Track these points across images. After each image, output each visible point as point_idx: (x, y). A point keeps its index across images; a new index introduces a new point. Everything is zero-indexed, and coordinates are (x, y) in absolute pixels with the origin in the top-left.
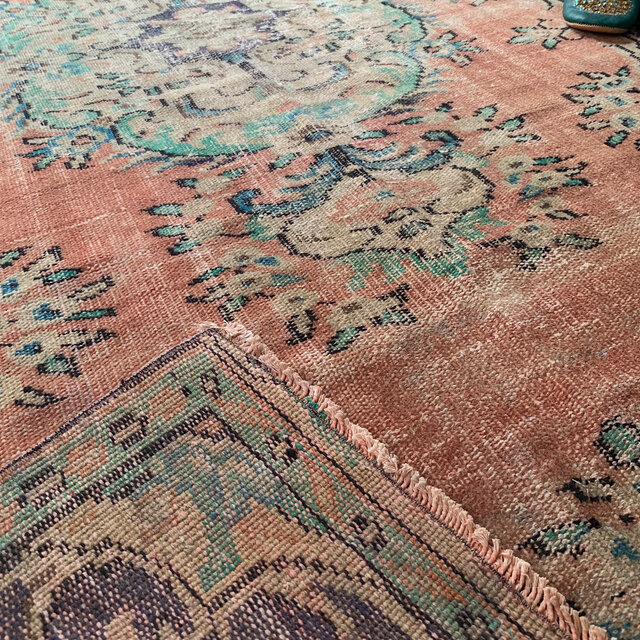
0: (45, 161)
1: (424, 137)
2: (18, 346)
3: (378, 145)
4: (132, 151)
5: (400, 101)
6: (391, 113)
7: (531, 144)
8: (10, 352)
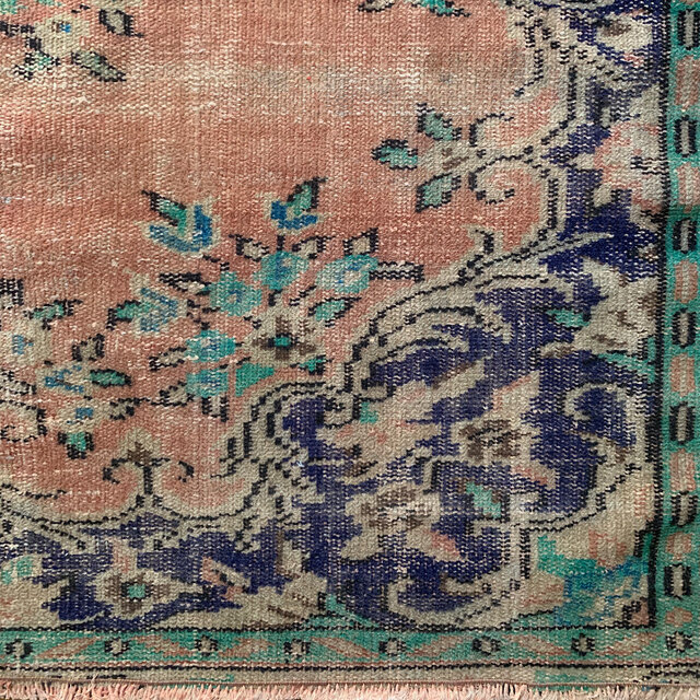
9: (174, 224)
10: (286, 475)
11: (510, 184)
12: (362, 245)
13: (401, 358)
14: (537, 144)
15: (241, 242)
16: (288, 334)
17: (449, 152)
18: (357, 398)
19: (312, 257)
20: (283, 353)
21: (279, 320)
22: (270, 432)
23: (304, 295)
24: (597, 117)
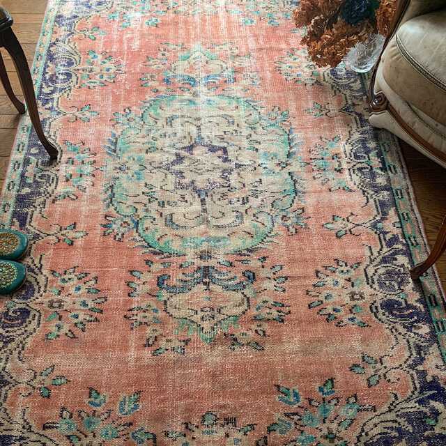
0: (109, 232)
1: (243, 273)
2: (73, 314)
3: (224, 270)
5: (248, 250)
6: (241, 255)
7: (280, 293)
8: (70, 315)
9: (286, 395)
11: (398, 377)
12: (352, 400)
13: (375, 440)
14: (403, 363)
15: (310, 401)
16: (332, 433)
17: (375, 367)
19: (336, 405)
20: (332, 440)
21: (328, 428)
23: (335, 419)
24: (419, 354)
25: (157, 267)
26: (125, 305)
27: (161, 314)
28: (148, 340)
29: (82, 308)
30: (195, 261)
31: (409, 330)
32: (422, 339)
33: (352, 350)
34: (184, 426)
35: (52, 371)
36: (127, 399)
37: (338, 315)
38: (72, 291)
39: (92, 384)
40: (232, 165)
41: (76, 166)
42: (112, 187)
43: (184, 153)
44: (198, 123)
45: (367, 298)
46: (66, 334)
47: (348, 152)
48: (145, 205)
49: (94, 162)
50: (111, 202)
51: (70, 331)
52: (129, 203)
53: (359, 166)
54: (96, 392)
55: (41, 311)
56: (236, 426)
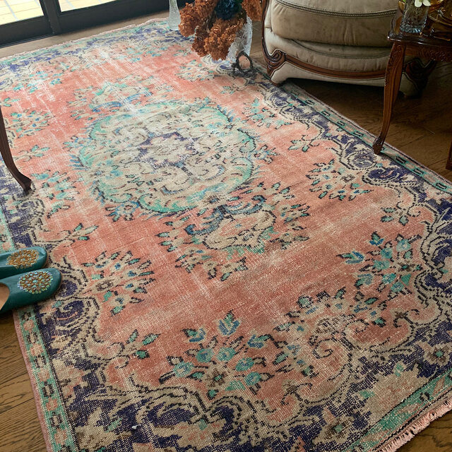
0: (116, 217)
1: (253, 199)
2: (126, 285)
3: (236, 204)
4: (147, 212)
5: (244, 183)
6: (241, 189)
7: (291, 199)
8: (123, 287)
9: (351, 258)
10: (443, 297)
11: (418, 211)
12: (400, 239)
13: (437, 255)
14: (414, 202)
15: (371, 253)
16: (404, 265)
17: (397, 213)
18: (437, 269)
20: (408, 268)
21: (398, 264)
22: (426, 289)
23: (398, 255)
24: (420, 192)
25: (178, 223)
26: (169, 259)
27: (206, 252)
28: (209, 274)
29: (133, 277)
30: (208, 206)
31: (400, 182)
32: (414, 183)
33: (373, 210)
34: (287, 317)
35: (137, 334)
36: (223, 322)
37: (344, 194)
38: (113, 269)
39: (182, 326)
40: (191, 140)
41: (53, 186)
42: (97, 188)
43: (144, 147)
44: (143, 126)
45: (357, 176)
46: (131, 302)
47: (271, 104)
48: (136, 189)
49: (68, 178)
50: (104, 198)
51: (132, 298)
52: (121, 193)
53: (285, 109)
54: (191, 330)
55: (93, 297)
56: (329, 296)
